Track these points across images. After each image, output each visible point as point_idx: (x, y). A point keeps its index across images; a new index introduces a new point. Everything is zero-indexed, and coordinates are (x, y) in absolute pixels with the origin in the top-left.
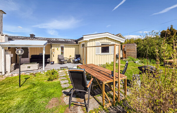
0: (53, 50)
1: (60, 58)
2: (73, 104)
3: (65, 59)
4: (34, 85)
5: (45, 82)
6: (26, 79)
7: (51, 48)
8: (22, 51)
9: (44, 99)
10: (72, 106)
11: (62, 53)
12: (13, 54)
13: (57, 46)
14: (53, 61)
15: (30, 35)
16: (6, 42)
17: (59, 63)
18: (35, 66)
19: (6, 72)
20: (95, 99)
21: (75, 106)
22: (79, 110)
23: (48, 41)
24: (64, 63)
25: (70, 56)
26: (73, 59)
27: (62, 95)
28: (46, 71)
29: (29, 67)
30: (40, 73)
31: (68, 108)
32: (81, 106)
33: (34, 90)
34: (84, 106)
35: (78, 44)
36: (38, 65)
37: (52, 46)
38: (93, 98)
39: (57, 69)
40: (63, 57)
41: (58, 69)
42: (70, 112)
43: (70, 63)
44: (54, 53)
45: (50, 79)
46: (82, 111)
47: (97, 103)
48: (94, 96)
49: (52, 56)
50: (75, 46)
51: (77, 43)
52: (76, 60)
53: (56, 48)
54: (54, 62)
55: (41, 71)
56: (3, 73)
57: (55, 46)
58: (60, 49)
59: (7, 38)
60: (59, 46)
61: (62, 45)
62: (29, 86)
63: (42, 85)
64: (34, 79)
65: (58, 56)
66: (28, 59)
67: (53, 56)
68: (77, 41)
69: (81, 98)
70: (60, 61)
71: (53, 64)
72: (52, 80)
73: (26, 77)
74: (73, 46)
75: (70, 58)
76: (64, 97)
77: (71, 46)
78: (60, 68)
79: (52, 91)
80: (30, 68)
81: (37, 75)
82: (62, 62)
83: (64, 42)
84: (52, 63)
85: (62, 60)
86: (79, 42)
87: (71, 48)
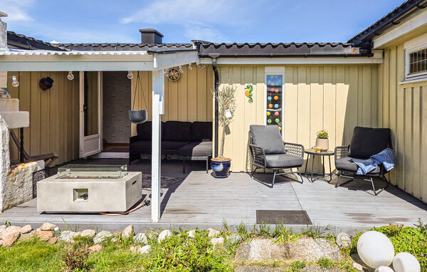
0: (228, 95)
1: (261, 144)
3: (293, 155)
7: (216, 86)
11: (274, 118)
12: (27, 114)
13: (249, 73)
14: (227, 157)
17: (253, 174)
24: (283, 179)
25: (323, 136)
28: (163, 235)
29: (83, 193)
30: (130, 240)
35: (376, 58)
37: (223, 74)
39: (238, 222)
40: (280, 138)
41: (242, 230)
44: (228, 114)
49: (221, 129)
50: (354, 74)
51: (367, 52)
53: (240, 90)
54: (227, 165)
55: (137, 228)
57: (237, 73)
58: (261, 90)
60: (259, 72)
61: (275, 68)
65: (252, 130)
67: (227, 131)
68: (366, 41)
70: (262, 162)
71: (223, 174)
75: (323, 145)
77: (328, 73)
78: (253, 220)
80: (85, 197)
82: (268, 167)
83: (286, 52)
84: (220, 168)
85: (273, 160)
86: (379, 42)
87: (328, 86)
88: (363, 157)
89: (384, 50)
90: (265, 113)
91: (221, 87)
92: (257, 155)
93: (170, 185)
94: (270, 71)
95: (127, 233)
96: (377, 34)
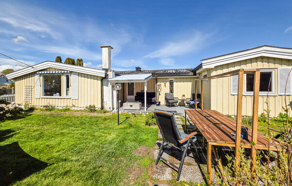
0: (160, 85)
1: (168, 97)
2: (163, 161)
3: (176, 100)
4: (131, 126)
5: (143, 125)
6: (127, 118)
8: (120, 86)
9: (133, 143)
10: (161, 164)
11: (172, 91)
13: (165, 80)
14: (159, 101)
15: (136, 68)
16: (113, 77)
17: (166, 105)
18: (137, 105)
19: (113, 108)
20: (201, 170)
21: (164, 164)
22: (167, 173)
23: (152, 74)
24: (174, 106)
25: (184, 96)
26: (189, 100)
27: (155, 146)
28: (147, 113)
29: (131, 106)
30: (141, 114)
31: (154, 164)
32: (172, 168)
33: (129, 131)
34: (176, 171)
35: (197, 76)
36: (140, 104)
37: (158, 80)
38: (197, 167)
40: (173, 96)
42: (155, 169)
43: (182, 107)
44: (160, 90)
45: (147, 123)
46: (171, 175)
47: (201, 177)
48: (200, 165)
49: (158, 94)
50: (192, 79)
51: (195, 74)
52: (192, 102)
53: (163, 84)
54: (159, 103)
55: (142, 113)
56: (111, 109)
57: (162, 80)
58: (168, 84)
59: (114, 73)
60: (167, 80)
61: (171, 78)
62: (126, 126)
63: (137, 127)
64: (133, 120)
65: (166, 94)
66: (133, 97)
67: (160, 94)
68: (194, 72)
69: (177, 158)
71: (159, 105)
72: (150, 125)
73: (127, 116)
74: (188, 79)
75: (184, 98)
76: (155, 149)
77: (185, 80)
79: (145, 137)
81: (138, 116)
82: (169, 103)
84: (158, 103)
85: (170, 101)
86: (197, 72)
87: (185, 83)
88: (193, 101)
89: (199, 74)
90: (169, 90)
91: (158, 84)
92: (167, 100)
93: (148, 107)
94: (170, 79)
95: (141, 113)
96: (198, 69)
